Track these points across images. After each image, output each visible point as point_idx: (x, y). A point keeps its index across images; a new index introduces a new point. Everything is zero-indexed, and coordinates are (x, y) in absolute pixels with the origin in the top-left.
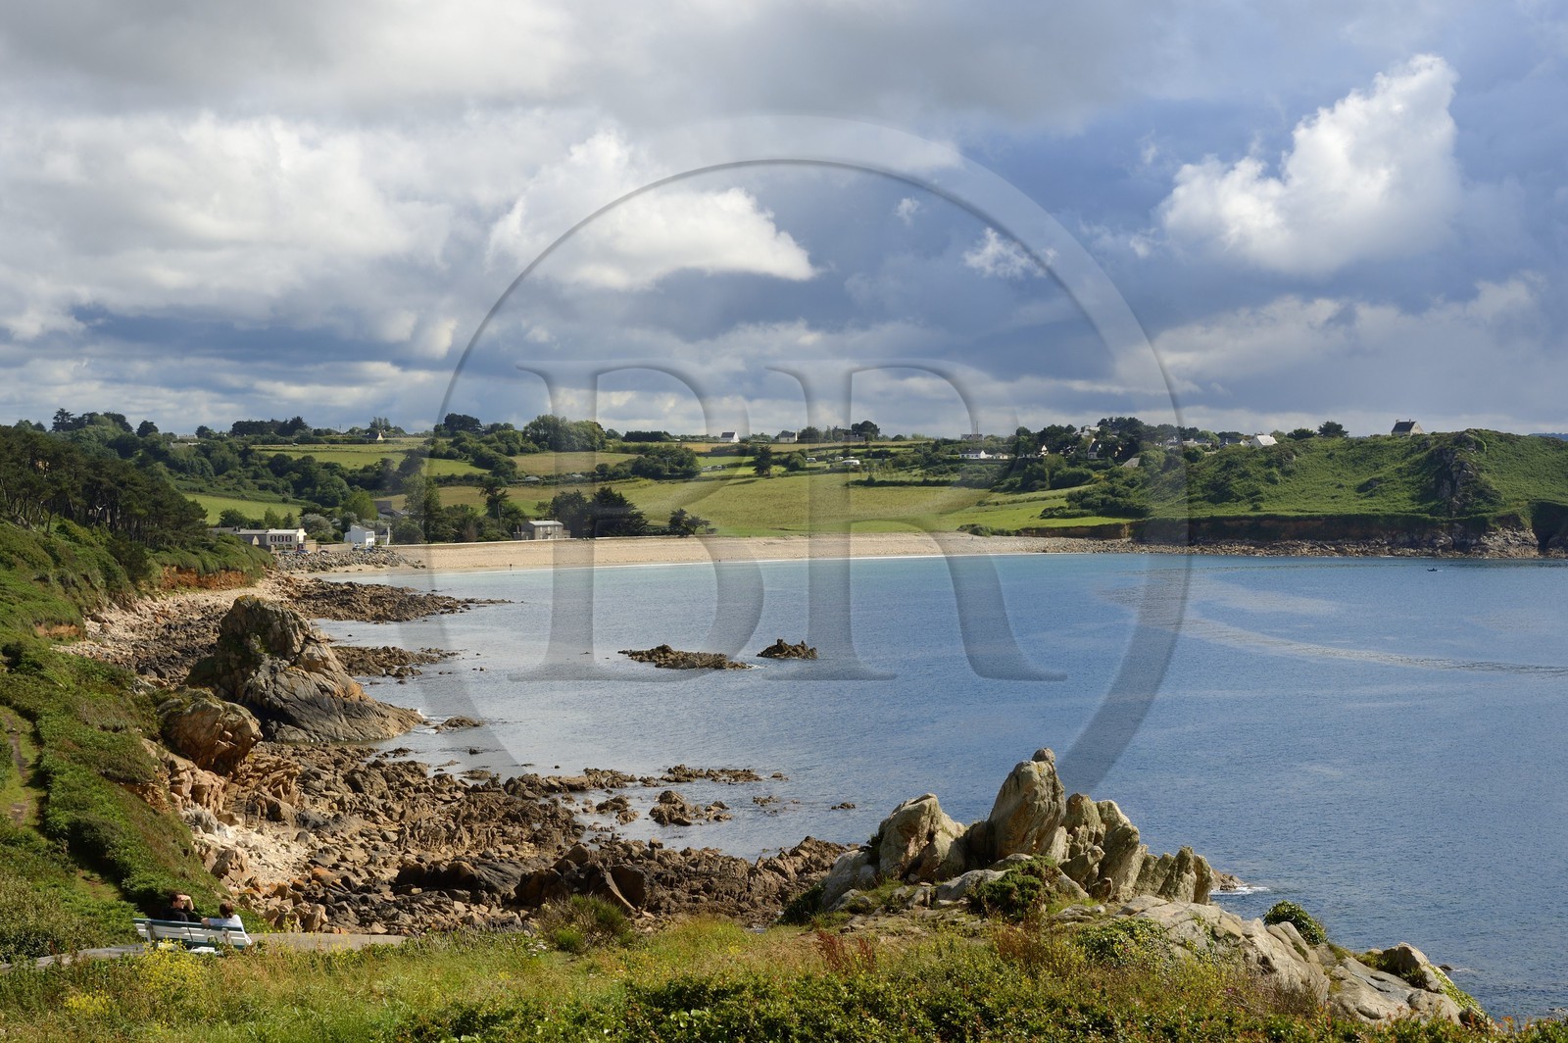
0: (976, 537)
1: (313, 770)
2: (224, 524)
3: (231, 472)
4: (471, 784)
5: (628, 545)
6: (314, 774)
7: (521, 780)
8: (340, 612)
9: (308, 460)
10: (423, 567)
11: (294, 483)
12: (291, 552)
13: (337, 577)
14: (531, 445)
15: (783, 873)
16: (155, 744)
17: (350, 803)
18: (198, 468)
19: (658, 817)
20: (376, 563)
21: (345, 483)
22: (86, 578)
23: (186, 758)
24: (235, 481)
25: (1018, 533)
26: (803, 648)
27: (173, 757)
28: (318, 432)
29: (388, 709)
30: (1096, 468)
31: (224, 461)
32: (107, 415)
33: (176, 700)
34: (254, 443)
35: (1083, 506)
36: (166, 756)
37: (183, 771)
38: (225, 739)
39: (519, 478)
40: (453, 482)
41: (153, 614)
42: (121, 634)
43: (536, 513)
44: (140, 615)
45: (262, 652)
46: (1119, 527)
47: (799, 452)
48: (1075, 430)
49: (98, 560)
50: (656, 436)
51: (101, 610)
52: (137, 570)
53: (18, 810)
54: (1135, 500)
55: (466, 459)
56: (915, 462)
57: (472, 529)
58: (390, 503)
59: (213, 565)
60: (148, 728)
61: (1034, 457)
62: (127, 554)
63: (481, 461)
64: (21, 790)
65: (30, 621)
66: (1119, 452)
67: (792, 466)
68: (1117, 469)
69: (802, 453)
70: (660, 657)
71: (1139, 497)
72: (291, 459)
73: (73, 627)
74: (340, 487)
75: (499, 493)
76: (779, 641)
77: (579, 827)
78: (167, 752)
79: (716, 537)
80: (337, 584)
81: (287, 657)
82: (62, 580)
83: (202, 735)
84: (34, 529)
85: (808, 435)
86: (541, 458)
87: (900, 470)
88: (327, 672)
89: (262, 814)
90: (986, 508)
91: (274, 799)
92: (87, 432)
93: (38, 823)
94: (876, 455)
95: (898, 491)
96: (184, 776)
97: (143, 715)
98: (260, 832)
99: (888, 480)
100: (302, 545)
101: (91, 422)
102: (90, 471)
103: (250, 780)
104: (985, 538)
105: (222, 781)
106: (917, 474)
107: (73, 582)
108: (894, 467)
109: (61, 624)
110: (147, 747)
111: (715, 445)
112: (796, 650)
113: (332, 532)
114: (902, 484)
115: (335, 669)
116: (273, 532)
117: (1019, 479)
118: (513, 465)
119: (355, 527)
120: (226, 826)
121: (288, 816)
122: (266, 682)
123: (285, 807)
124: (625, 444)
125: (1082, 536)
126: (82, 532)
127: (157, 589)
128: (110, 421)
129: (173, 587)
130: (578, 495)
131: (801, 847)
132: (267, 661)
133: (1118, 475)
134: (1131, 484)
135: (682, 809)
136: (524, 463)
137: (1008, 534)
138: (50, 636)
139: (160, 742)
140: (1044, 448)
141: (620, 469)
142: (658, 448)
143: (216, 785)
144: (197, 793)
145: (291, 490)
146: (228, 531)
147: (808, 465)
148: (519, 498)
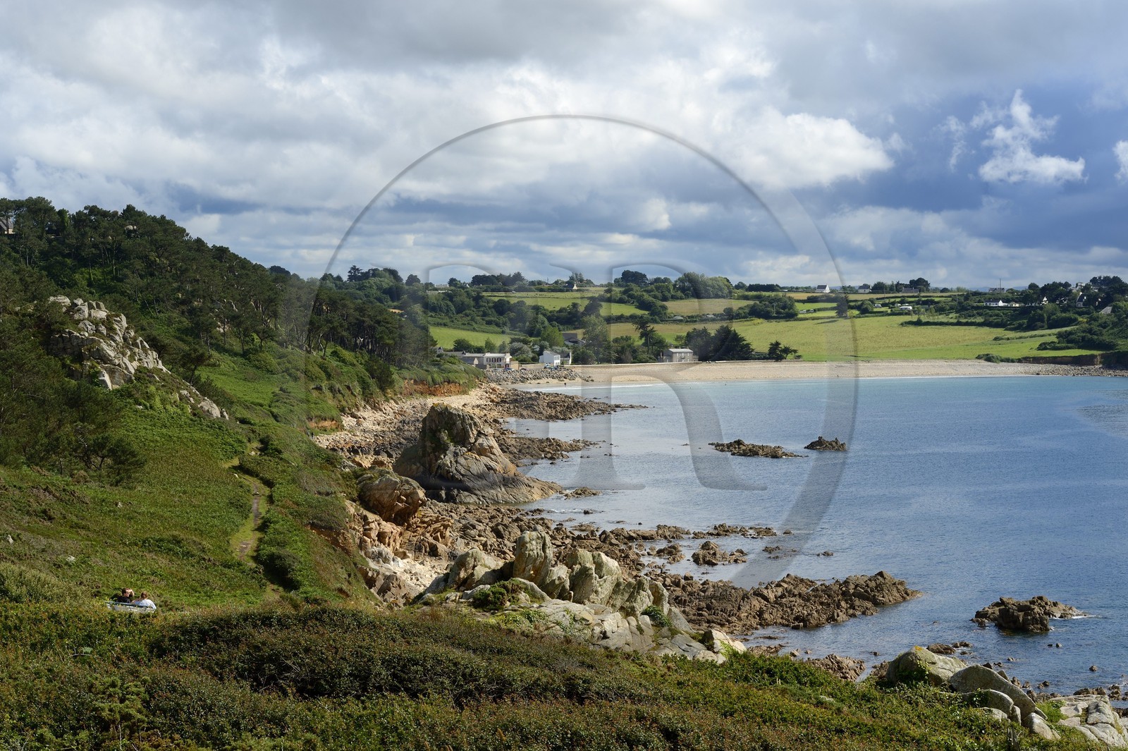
0: (990, 363)
1: (471, 523)
2: (456, 349)
3: (468, 312)
4: (577, 533)
5: (738, 366)
6: (471, 525)
7: (612, 532)
8: (525, 413)
9: (521, 303)
10: (592, 381)
11: (511, 320)
12: (500, 369)
13: (531, 387)
14: (679, 294)
15: (766, 599)
16: (354, 504)
17: (491, 546)
18: (444, 308)
19: (696, 559)
20: (559, 378)
21: (545, 320)
22: (348, 388)
23: (375, 513)
24: (469, 318)
25: (1020, 361)
26: (836, 443)
27: (366, 513)
28: (532, 283)
29: (535, 482)
30: (1080, 314)
31: (463, 303)
32: (386, 270)
33: (369, 475)
34: (486, 291)
35: (1069, 342)
36: (361, 512)
37: (372, 522)
38: (401, 501)
39: (669, 318)
40: (623, 320)
41: (394, 413)
42: (370, 427)
43: (675, 343)
44: (385, 414)
45: (448, 442)
46: (1093, 357)
47: (870, 300)
48: (1070, 285)
49: (357, 376)
50: (770, 288)
51: (359, 410)
52: (385, 383)
53: (244, 546)
54: (1106, 337)
55: (633, 303)
56: (952, 308)
57: (628, 354)
58: (576, 335)
59: (438, 378)
60: (350, 494)
61: (1037, 305)
62: (378, 372)
63: (643, 305)
64: (251, 533)
65: (304, 418)
66: (1099, 302)
67: (864, 310)
68: (1095, 314)
69: (872, 301)
70: (735, 448)
71: (1109, 336)
72: (508, 302)
73: (334, 422)
74: (543, 323)
75: (649, 329)
76: (820, 438)
77: (640, 565)
78: (362, 509)
79: (801, 361)
80: (528, 393)
81: (466, 445)
82: (331, 389)
83: (386, 499)
84: (315, 353)
85: (879, 288)
86: (685, 303)
87: (940, 314)
88: (492, 456)
89: (426, 551)
90: (1000, 342)
91: (434, 542)
92: (369, 283)
93: (255, 554)
94: (925, 303)
95: (939, 329)
96: (373, 525)
97: (347, 485)
98: (422, 563)
99: (932, 321)
100: (508, 365)
101: (374, 275)
102: (357, 313)
103: (419, 529)
104: (995, 364)
105: (399, 529)
106: (953, 317)
107: (339, 391)
108: (936, 312)
109: (325, 420)
110: (349, 506)
111: (810, 295)
112: (831, 445)
113: (531, 355)
114: (941, 324)
115: (498, 455)
116: (488, 355)
117: (1025, 321)
118: (665, 308)
119: (546, 352)
120: (399, 559)
121: (443, 554)
122: (451, 462)
123: (441, 547)
124: (746, 293)
125: (1066, 363)
126: (347, 355)
127: (399, 396)
128: (387, 274)
129: (411, 394)
130: (705, 330)
131: (783, 581)
132: (452, 448)
133: (1095, 320)
134: (1104, 326)
135: (714, 554)
136: (674, 307)
137: (1013, 361)
138: (318, 428)
139: (358, 503)
140: (1045, 299)
141: (741, 311)
142: (769, 296)
143: (395, 532)
144: (381, 537)
145: (509, 325)
146: (458, 354)
147: (875, 310)
148: (664, 331)
